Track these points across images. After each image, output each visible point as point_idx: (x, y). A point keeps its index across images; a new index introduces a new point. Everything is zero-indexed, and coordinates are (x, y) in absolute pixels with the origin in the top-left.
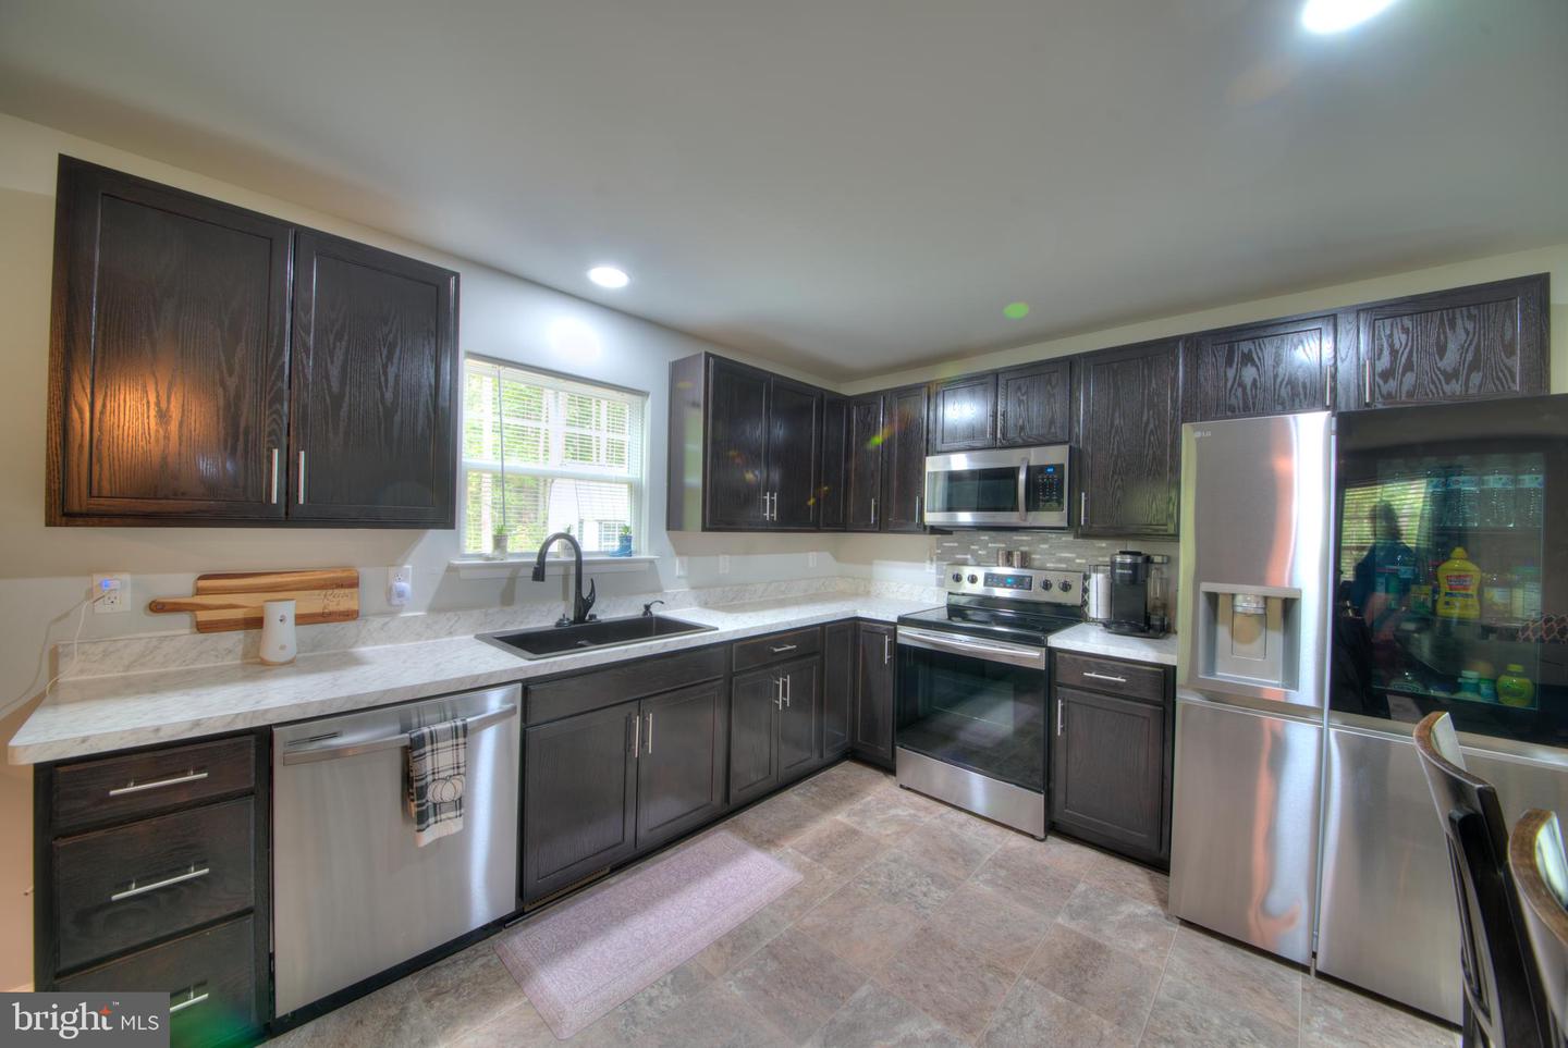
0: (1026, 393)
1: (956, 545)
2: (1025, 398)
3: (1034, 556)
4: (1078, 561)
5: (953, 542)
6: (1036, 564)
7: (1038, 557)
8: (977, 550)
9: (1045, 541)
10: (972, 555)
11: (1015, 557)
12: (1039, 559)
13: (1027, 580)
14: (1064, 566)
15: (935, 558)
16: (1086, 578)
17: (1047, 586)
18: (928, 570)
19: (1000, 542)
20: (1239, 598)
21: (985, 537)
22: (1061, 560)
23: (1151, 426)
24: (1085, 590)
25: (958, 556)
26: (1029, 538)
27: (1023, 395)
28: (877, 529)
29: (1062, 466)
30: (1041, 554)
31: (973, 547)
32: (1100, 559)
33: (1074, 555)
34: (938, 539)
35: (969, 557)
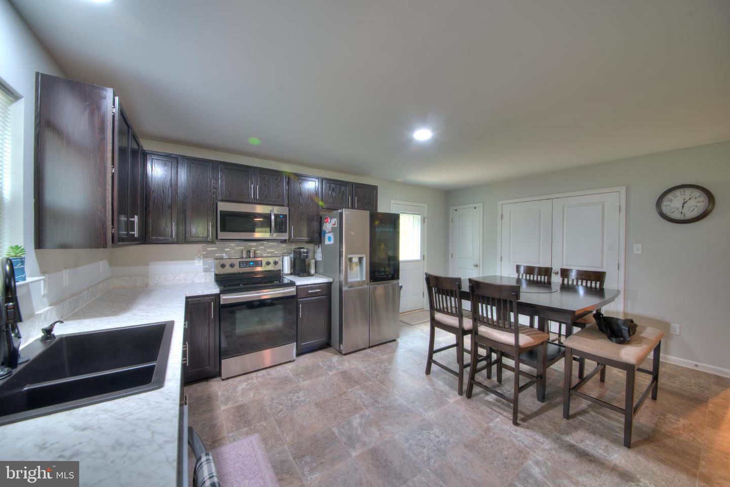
0: (267, 181)
1: (216, 249)
2: (267, 183)
3: (257, 252)
4: (275, 252)
5: (215, 247)
7: (259, 252)
9: (262, 245)
10: (226, 254)
11: (251, 253)
13: (260, 262)
14: (270, 255)
15: (202, 256)
19: (241, 246)
20: (354, 259)
23: (311, 205)
25: (216, 255)
26: (255, 244)
27: (266, 182)
29: (286, 215)
31: (226, 250)
34: (203, 246)
35: (224, 255)
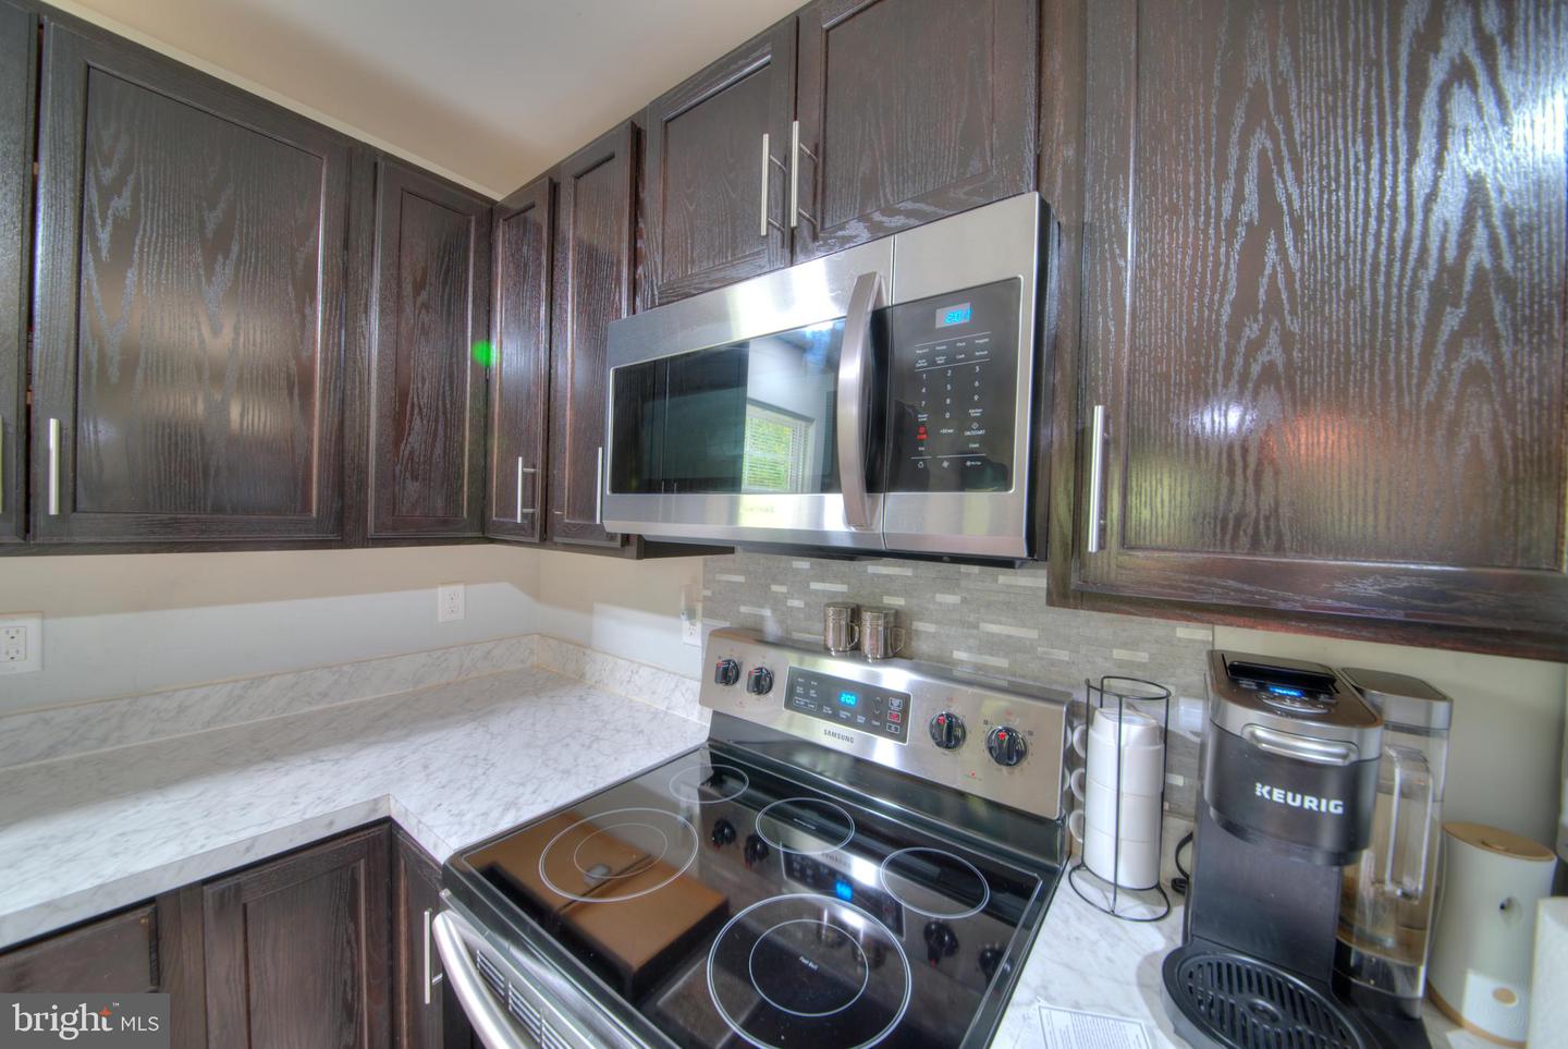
1: (740, 579)
6: (923, 647)
8: (786, 597)
9: (951, 585)
10: (774, 610)
12: (934, 636)
13: (896, 702)
16: (1080, 715)
17: (949, 734)
18: (686, 639)
21: (803, 564)
22: (993, 645)
24: (1074, 760)
28: (536, 539)
30: (937, 622)
31: (775, 588)
32: (1119, 654)
33: (1033, 634)
35: (767, 612)
